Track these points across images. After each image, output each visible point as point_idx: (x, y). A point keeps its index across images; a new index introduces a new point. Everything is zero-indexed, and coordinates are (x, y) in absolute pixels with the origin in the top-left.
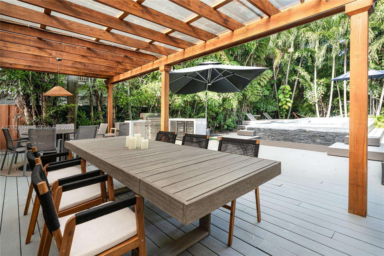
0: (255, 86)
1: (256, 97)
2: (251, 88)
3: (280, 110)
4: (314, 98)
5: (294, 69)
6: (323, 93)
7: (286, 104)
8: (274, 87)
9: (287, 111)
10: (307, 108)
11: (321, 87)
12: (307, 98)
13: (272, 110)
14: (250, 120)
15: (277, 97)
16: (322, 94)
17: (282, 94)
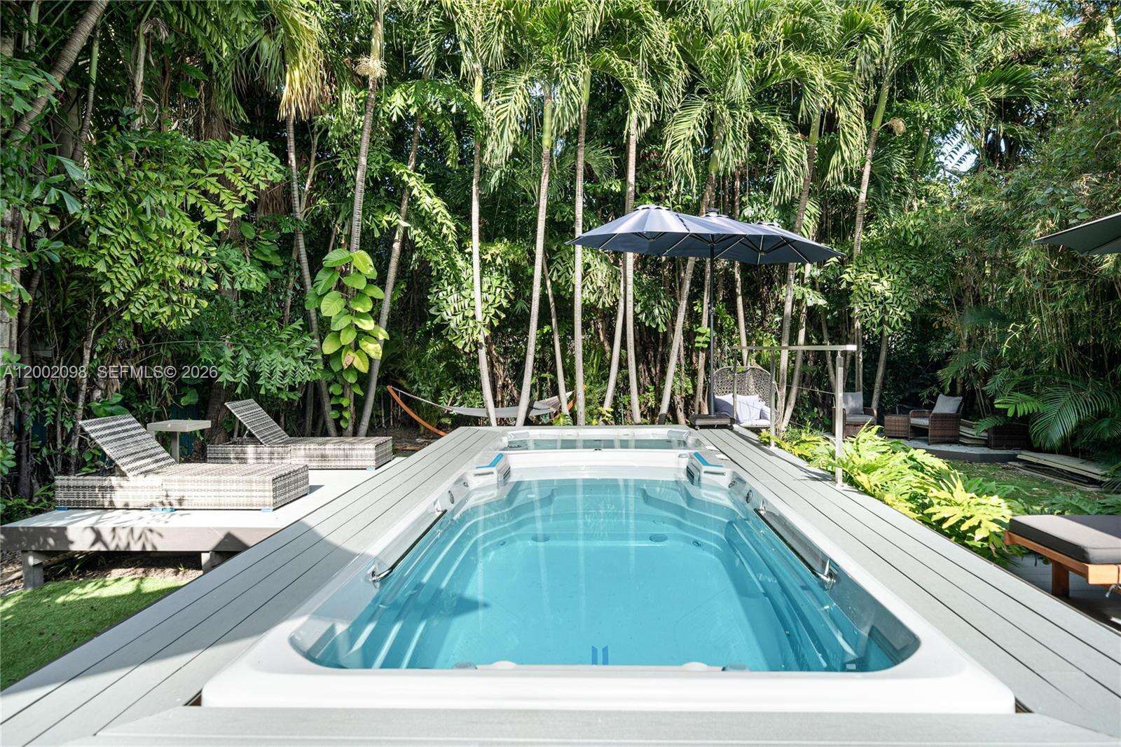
0: (166, 222)
1: (175, 298)
2: (135, 237)
3: (330, 377)
4: (471, 323)
5: (386, 172)
6: (505, 303)
7: (356, 347)
8: (294, 256)
9: (363, 380)
10: (440, 362)
11: (495, 279)
12: (443, 320)
13: (287, 381)
14: (111, 468)
15: (310, 306)
16: (500, 308)
17: (334, 294)
